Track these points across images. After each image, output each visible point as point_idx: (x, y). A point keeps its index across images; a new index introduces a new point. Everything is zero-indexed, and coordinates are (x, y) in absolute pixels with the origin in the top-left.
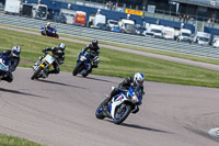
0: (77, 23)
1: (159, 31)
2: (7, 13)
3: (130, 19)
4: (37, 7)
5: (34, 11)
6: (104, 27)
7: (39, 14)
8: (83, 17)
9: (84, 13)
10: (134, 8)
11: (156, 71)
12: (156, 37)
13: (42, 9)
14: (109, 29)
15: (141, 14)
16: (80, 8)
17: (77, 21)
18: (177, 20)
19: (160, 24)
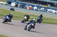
0: (30, 9)
1: (51, 11)
2: (12, 6)
3: (43, 8)
4: (19, 5)
5: (18, 6)
6: (36, 10)
7: (20, 7)
8: (31, 7)
9: (31, 6)
10: (44, 5)
11: (50, 21)
12: (50, 12)
13: (21, 5)
14: (38, 10)
15: (46, 7)
16: (31, 5)
17: (30, 8)
18: (56, 8)
19: (51, 9)
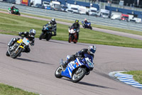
1: (76, 9)
3: (57, 1)
6: (40, 6)
12: (75, 13)
14: (43, 8)
17: (22, 2)
19: (77, 4)
